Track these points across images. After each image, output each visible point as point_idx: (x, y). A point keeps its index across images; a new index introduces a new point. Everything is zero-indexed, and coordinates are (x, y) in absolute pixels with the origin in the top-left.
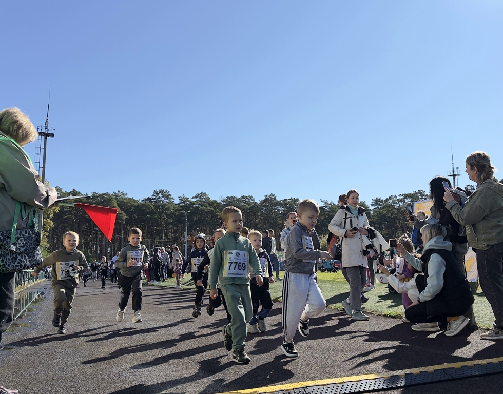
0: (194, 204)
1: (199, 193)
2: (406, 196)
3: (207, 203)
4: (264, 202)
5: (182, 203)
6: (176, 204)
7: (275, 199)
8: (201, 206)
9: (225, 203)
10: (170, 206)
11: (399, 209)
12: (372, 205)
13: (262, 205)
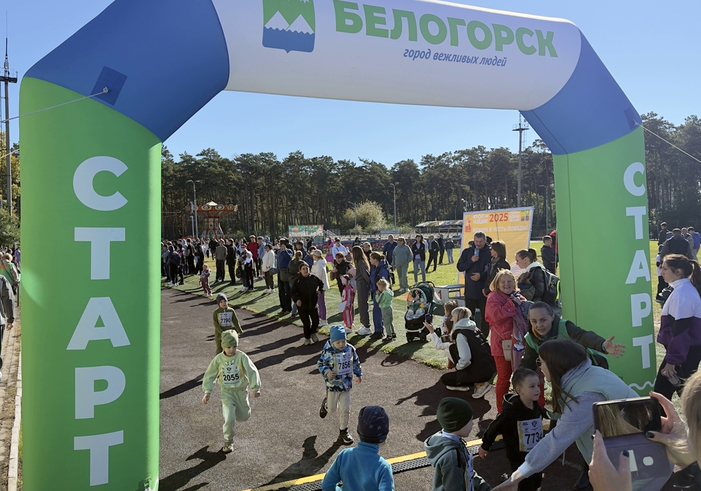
0: (199, 164)
1: (206, 149)
3: (217, 162)
4: (288, 162)
5: (184, 162)
6: (176, 163)
7: (303, 158)
9: (239, 162)
10: (169, 166)
11: (453, 169)
12: (422, 164)
13: (286, 165)
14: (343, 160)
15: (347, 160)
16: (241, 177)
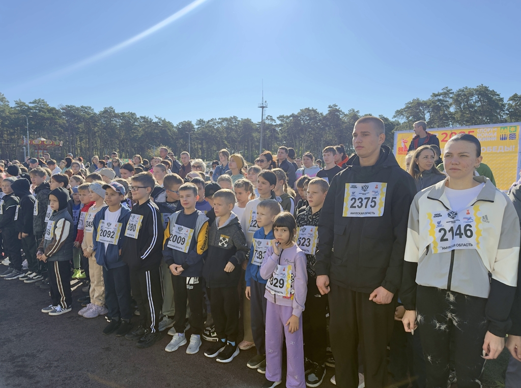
0: (32, 109)
1: (37, 99)
2: (224, 120)
3: (46, 109)
4: (103, 114)
5: (18, 107)
6: (12, 108)
7: (114, 112)
8: (39, 112)
9: (64, 111)
10: (6, 109)
11: (217, 130)
12: (197, 125)
13: (101, 116)
14: (143, 116)
15: (147, 116)
16: (65, 122)
